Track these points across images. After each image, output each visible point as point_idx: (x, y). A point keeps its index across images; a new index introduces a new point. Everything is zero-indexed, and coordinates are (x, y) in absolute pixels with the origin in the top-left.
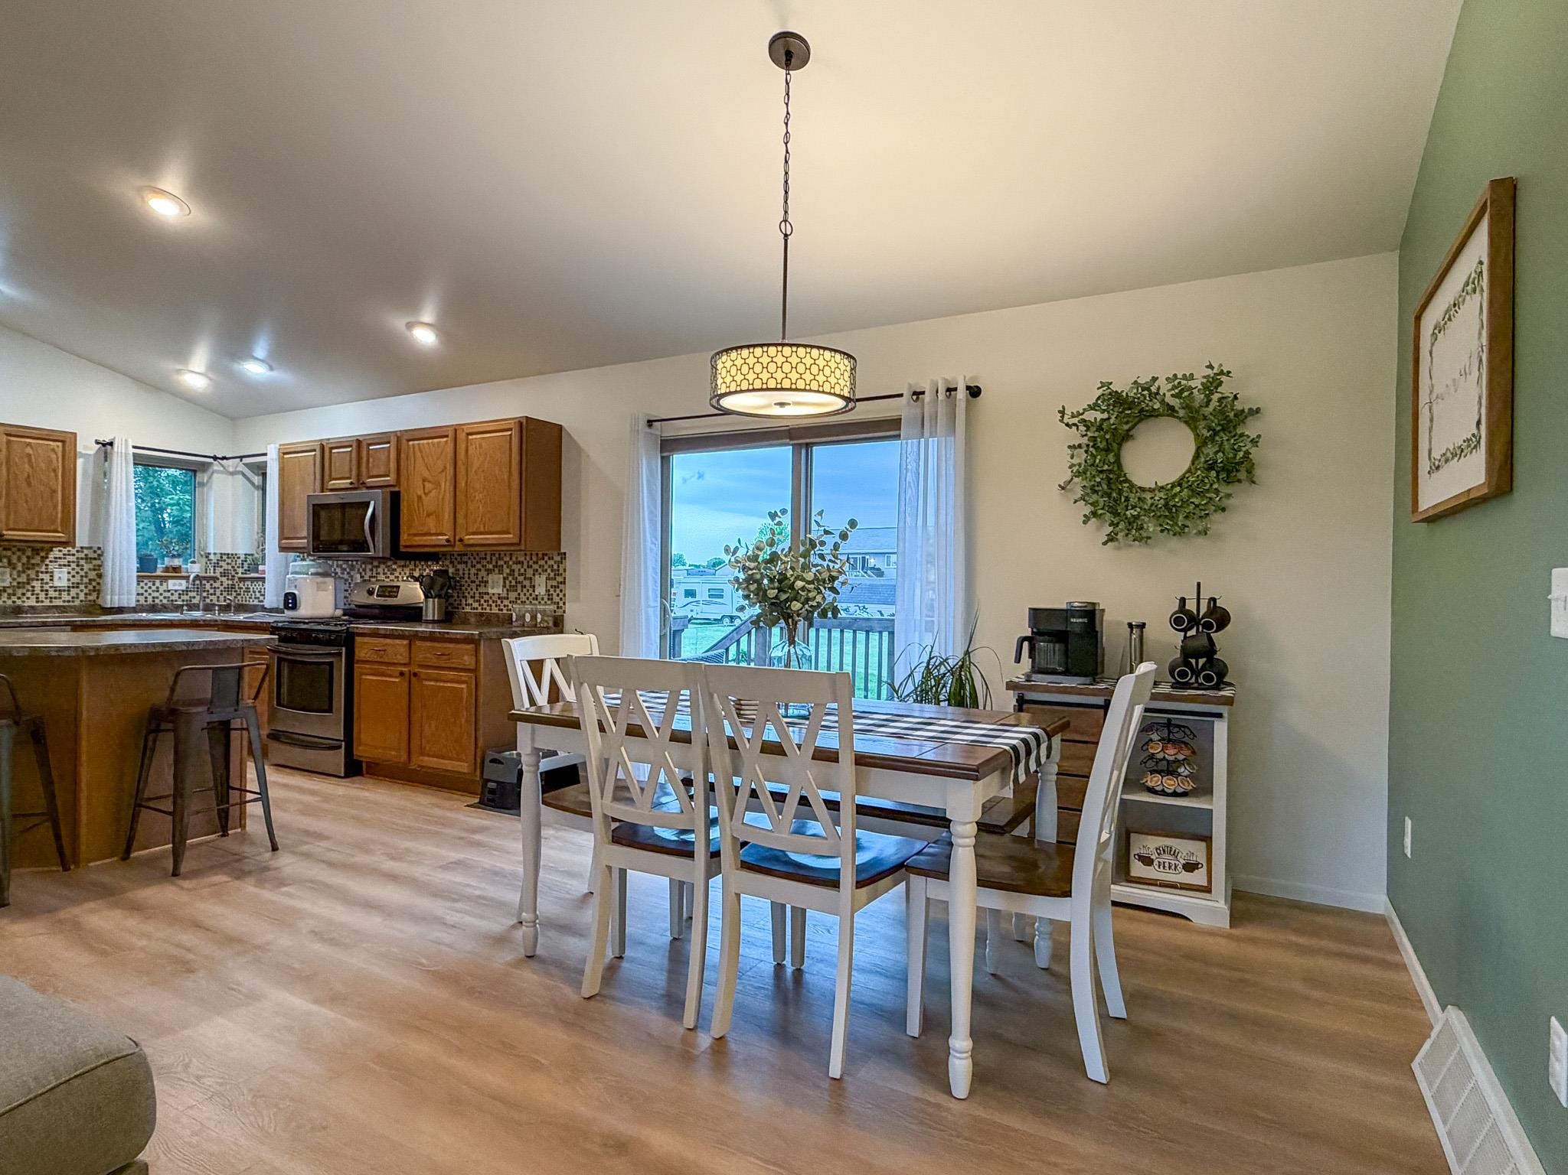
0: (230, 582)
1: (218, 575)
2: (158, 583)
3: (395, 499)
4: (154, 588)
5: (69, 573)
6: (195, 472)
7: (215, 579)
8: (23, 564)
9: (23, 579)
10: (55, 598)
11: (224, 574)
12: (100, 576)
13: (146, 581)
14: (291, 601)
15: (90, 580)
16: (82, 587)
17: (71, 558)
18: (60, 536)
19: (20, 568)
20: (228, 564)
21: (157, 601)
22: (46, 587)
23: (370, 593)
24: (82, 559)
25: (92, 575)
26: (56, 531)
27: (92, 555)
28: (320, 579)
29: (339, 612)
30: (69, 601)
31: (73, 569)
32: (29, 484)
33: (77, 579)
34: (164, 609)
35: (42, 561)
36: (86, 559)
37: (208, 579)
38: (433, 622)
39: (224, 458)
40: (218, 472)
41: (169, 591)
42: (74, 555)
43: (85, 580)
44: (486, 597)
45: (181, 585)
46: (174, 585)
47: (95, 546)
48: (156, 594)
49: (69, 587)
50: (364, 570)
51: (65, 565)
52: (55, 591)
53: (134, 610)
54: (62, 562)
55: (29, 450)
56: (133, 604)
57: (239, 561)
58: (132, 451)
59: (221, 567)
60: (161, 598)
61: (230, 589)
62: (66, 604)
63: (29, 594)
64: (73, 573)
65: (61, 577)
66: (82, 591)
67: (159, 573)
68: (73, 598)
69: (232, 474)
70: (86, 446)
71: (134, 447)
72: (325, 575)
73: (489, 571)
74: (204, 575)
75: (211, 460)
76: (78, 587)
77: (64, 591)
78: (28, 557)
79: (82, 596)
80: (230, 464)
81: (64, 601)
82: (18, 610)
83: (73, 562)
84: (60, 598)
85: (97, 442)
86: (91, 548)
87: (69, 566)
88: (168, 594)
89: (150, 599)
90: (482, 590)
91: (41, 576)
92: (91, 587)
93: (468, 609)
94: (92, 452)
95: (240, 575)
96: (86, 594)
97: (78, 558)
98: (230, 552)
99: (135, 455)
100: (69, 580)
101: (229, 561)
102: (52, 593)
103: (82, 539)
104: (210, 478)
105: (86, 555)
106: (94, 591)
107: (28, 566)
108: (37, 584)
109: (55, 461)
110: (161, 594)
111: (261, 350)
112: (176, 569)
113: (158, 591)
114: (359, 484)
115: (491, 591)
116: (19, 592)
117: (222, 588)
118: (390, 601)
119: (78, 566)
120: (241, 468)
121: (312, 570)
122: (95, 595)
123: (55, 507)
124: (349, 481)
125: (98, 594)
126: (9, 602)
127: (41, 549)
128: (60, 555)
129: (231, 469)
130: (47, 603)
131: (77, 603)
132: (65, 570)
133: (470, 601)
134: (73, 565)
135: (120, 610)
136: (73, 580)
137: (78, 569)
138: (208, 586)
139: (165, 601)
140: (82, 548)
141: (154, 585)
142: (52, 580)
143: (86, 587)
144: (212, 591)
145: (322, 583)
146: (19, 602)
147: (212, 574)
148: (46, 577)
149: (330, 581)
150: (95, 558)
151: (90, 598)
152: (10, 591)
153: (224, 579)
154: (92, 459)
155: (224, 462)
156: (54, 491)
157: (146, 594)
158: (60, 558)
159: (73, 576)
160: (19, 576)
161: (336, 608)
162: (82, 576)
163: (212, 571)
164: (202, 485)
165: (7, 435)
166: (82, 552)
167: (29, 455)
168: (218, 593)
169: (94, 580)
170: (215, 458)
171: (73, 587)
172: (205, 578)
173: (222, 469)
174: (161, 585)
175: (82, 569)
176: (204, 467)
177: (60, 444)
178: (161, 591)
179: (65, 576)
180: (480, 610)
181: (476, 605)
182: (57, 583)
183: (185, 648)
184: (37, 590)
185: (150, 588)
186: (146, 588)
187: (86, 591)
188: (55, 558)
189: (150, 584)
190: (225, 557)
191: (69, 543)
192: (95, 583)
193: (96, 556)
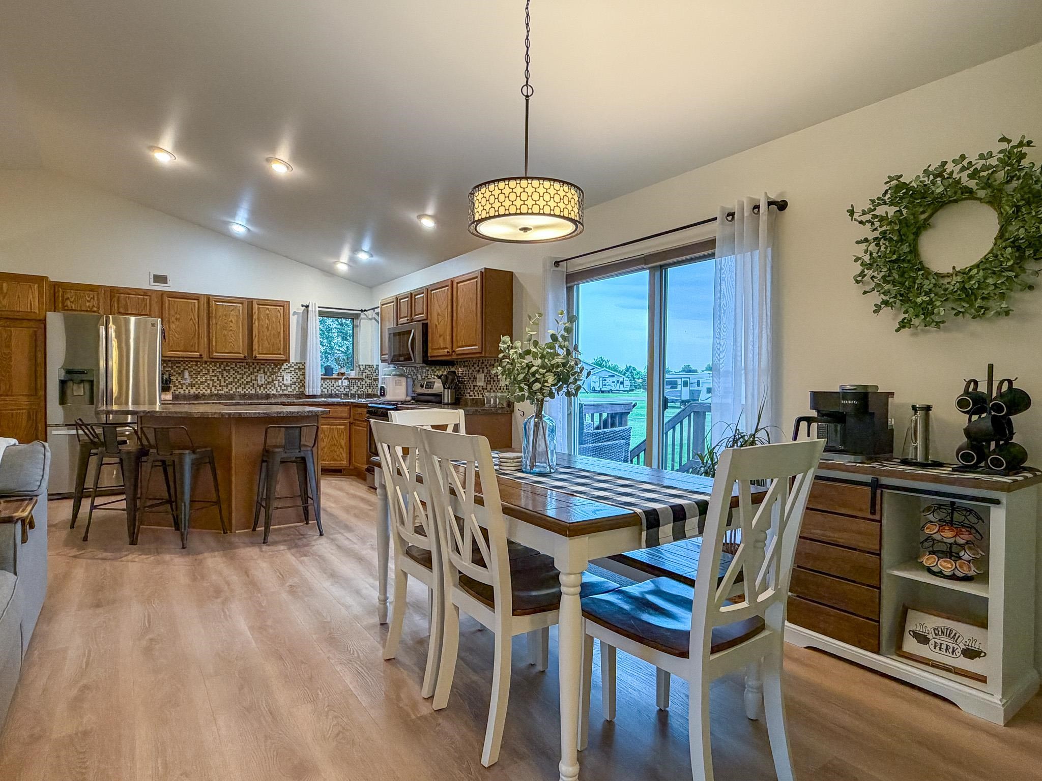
0: (370, 381)
1: (364, 377)
2: (333, 382)
3: (425, 327)
4: (331, 385)
5: (291, 376)
6: (353, 319)
7: (362, 379)
8: (270, 372)
9: (270, 380)
10: (285, 390)
11: (367, 377)
12: (304, 378)
13: (327, 381)
14: (383, 393)
16: (297, 384)
17: (292, 369)
18: (283, 357)
19: (268, 374)
21: (333, 392)
22: (281, 384)
23: (422, 386)
24: (296, 369)
25: (301, 377)
26: (280, 354)
27: (302, 367)
28: (397, 378)
29: (409, 398)
30: (291, 392)
32: (268, 330)
33: (295, 380)
34: (337, 396)
35: (279, 371)
36: (298, 369)
37: (359, 379)
38: (448, 404)
39: (365, 311)
40: (364, 319)
41: (339, 386)
42: (292, 367)
43: (299, 380)
44: (476, 388)
45: (345, 383)
46: (342, 383)
48: (332, 388)
49: (291, 384)
50: (423, 372)
51: (289, 373)
52: (285, 386)
53: (321, 396)
54: (288, 371)
55: (267, 312)
56: (319, 393)
57: (374, 369)
58: (318, 309)
59: (366, 372)
60: (335, 390)
61: (369, 386)
62: (289, 393)
63: (273, 388)
64: (293, 376)
65: (288, 379)
66: (297, 386)
67: (335, 376)
68: (293, 390)
69: (371, 319)
70: (295, 308)
71: (319, 307)
72: (401, 375)
73: (478, 371)
74: (357, 377)
75: (360, 312)
76: (295, 384)
77: (289, 386)
78: (272, 368)
79: (297, 389)
80: (370, 314)
82: (268, 396)
84: (287, 390)
85: (303, 306)
86: (301, 363)
87: (291, 373)
88: (338, 388)
89: (330, 392)
90: (474, 383)
91: (279, 378)
92: (301, 384)
93: (468, 396)
94: (301, 311)
95: (374, 377)
96: (299, 388)
98: (368, 364)
99: (319, 311)
100: (291, 380)
101: (370, 369)
102: (283, 388)
103: (293, 359)
104: (360, 322)
105: (298, 367)
106: (302, 386)
107: (273, 373)
108: (276, 382)
109: (279, 316)
110: (335, 388)
111: (366, 245)
112: (343, 374)
114: (412, 320)
115: (478, 384)
116: (268, 387)
117: (366, 385)
118: (430, 391)
119: (295, 373)
120: (375, 315)
121: (394, 373)
122: (303, 388)
123: (280, 341)
124: (406, 319)
126: (264, 392)
127: (278, 363)
128: (287, 367)
129: (370, 317)
130: (281, 392)
131: (295, 392)
132: (289, 375)
133: (469, 391)
134: (293, 372)
135: (314, 396)
136: (293, 380)
137: (295, 375)
138: (359, 384)
139: (337, 392)
142: (283, 380)
143: (299, 384)
144: (361, 386)
145: (398, 380)
146: (268, 392)
147: (361, 377)
148: (281, 379)
149: (403, 380)
150: (301, 368)
151: (301, 390)
152: (264, 386)
153: (367, 380)
154: (301, 314)
155: (365, 312)
156: (279, 333)
157: (328, 388)
158: (287, 369)
159: (293, 378)
160: (268, 378)
161: (407, 396)
162: (297, 378)
163: (361, 375)
164: (357, 326)
165: (258, 304)
167: (268, 314)
168: (364, 387)
169: (302, 380)
170: (362, 311)
171: (293, 384)
172: (357, 379)
173: (365, 317)
174: (335, 383)
175: (297, 375)
176: (357, 316)
177: (282, 308)
178: (335, 386)
179: (289, 379)
180: (473, 397)
181: (471, 393)
182: (285, 382)
183: (276, 415)
184: (277, 386)
186: (328, 384)
187: (299, 386)
188: (284, 369)
189: (330, 383)
190: (367, 367)
191: (287, 360)
192: (303, 382)
193: (303, 367)
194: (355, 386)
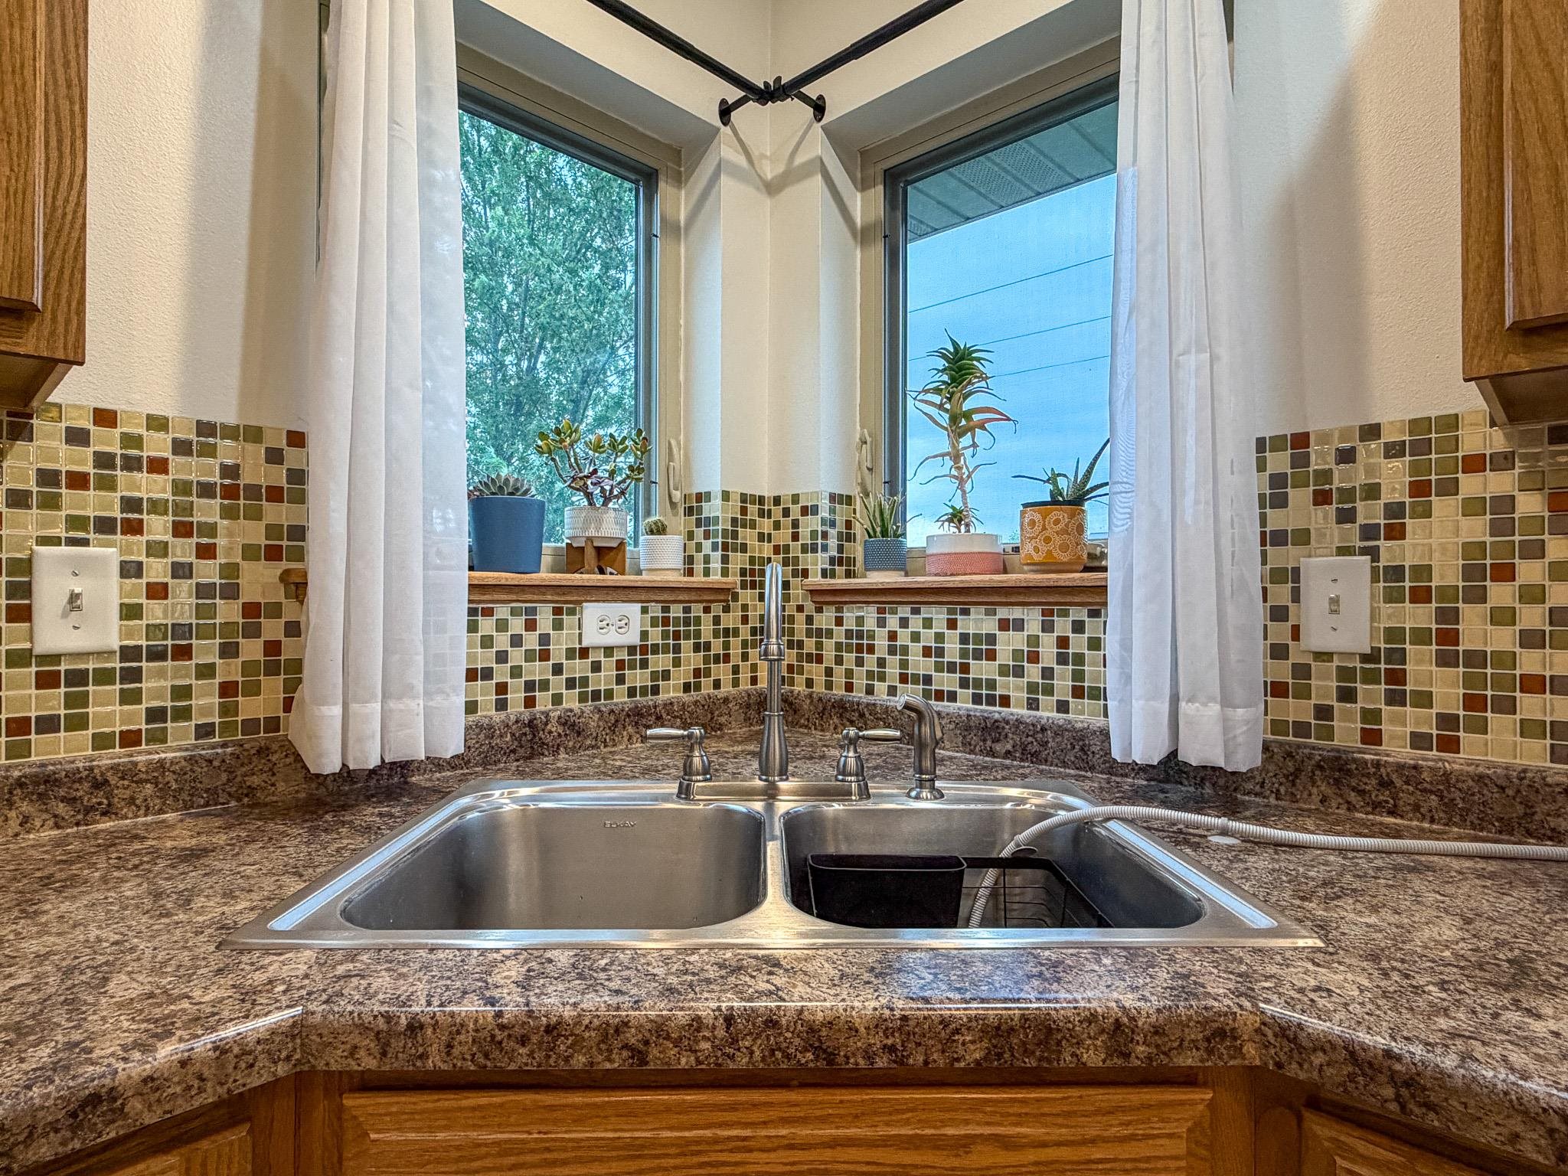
2: (545, 618)
4: (531, 641)
5: (130, 570)
10: (48, 725)
12: (297, 587)
13: (502, 611)
15: (251, 610)
16: (206, 651)
17: (147, 486)
20: (761, 537)
24: (206, 490)
25: (258, 581)
27: (256, 472)
30: (130, 739)
31: (158, 549)
33: (182, 604)
36: (230, 492)
37: (704, 596)
40: (736, 172)
41: (584, 653)
42: (158, 466)
43: (228, 612)
45: (625, 622)
46: (604, 625)
47: (275, 424)
48: (537, 671)
49: (129, 653)
51: (105, 526)
52: (46, 681)
54: (92, 503)
56: (451, 740)
57: (807, 526)
59: (744, 548)
60: (558, 684)
62: (116, 755)
64: (157, 570)
66: (206, 671)
68: (156, 715)
74: (692, 579)
76: (183, 653)
77: (104, 677)
79: (206, 701)
81: (102, 741)
83: (157, 507)
84: (78, 723)
86: (254, 434)
87: (134, 528)
88: (578, 668)
89: (516, 696)
92: (252, 650)
95: (815, 580)
96: (227, 689)
97: (181, 488)
98: (767, 492)
100: (130, 612)
101: (773, 524)
104: (701, 199)
105: (230, 471)
106: (272, 669)
110: (558, 670)
112: (607, 555)
113: (545, 656)
119: (182, 530)
122: (273, 687)
125: (292, 686)
132: (108, 553)
134: (158, 527)
136: (156, 612)
137: (184, 550)
138: (707, 628)
139: (571, 701)
140: (206, 429)
141: (531, 626)
143: (229, 651)
144: (717, 647)
147: (716, 578)
151: (250, 708)
158: (78, 481)
159: (158, 591)
162: (203, 591)
163: (716, 565)
164: (673, 230)
166: (209, 451)
168: (736, 651)
169: (275, 611)
171: (156, 655)
172: (692, 593)
174: (558, 626)
175: (206, 552)
178: (558, 650)
185: (516, 641)
186: (502, 641)
187: (230, 671)
188: (48, 477)
189: (517, 625)
190: (754, 509)
192: (272, 629)
193: (278, 476)
194: (687, 644)
